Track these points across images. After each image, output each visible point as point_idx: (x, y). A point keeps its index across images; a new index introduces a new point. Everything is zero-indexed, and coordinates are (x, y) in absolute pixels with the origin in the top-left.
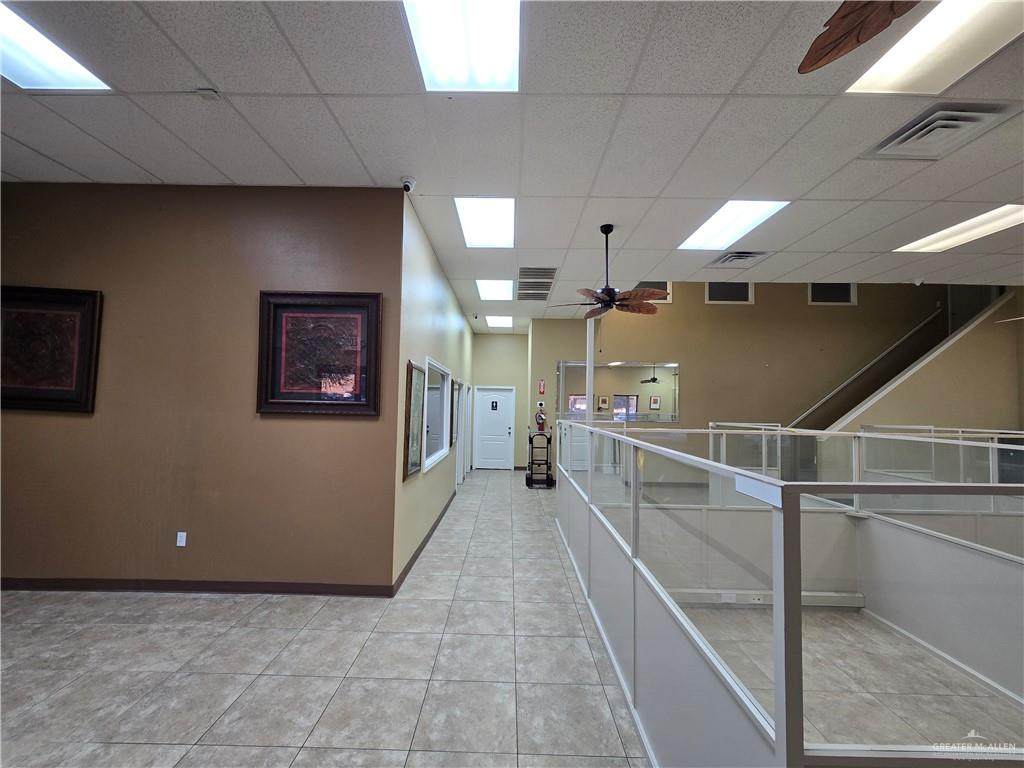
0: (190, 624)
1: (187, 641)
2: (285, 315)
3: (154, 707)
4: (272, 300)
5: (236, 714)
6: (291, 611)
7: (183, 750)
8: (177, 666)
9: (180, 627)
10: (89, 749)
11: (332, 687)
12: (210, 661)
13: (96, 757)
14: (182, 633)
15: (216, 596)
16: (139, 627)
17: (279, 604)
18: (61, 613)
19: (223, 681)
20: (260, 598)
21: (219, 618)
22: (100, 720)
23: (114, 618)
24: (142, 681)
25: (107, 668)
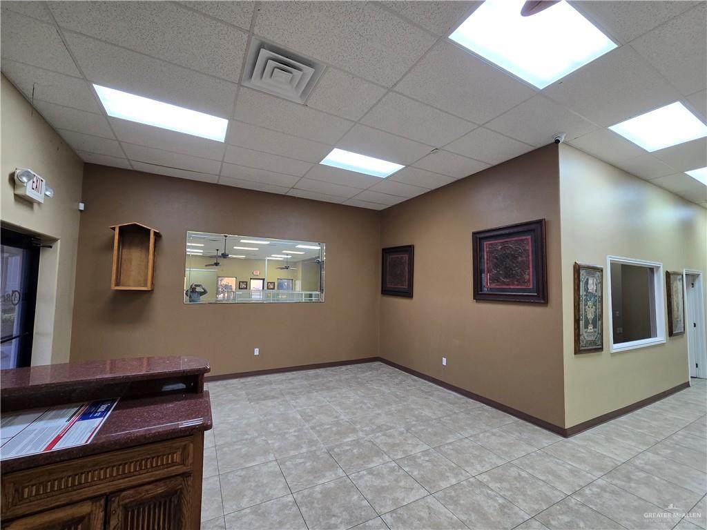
0: (445, 403)
1: (442, 409)
2: (485, 243)
3: (423, 428)
4: (478, 236)
5: (451, 447)
6: (493, 417)
7: (428, 447)
8: (435, 417)
9: (441, 402)
10: (403, 429)
11: (500, 462)
12: (447, 421)
13: (403, 433)
14: (441, 405)
15: (459, 395)
16: (426, 396)
17: (487, 411)
18: (405, 381)
19: (450, 432)
20: (479, 404)
21: (457, 405)
22: (408, 422)
23: (420, 389)
24: (422, 416)
25: (412, 406)
